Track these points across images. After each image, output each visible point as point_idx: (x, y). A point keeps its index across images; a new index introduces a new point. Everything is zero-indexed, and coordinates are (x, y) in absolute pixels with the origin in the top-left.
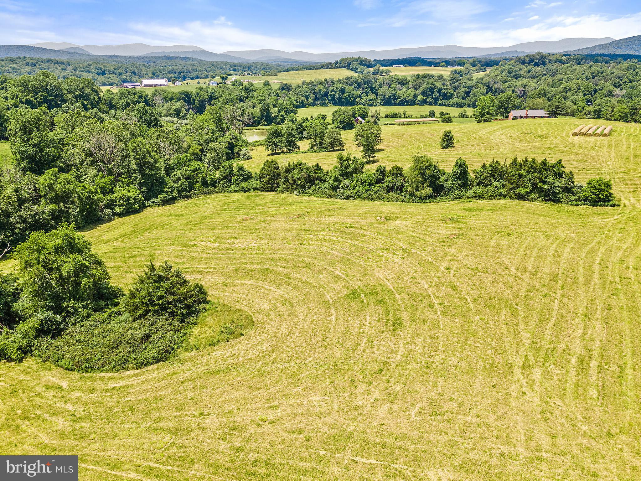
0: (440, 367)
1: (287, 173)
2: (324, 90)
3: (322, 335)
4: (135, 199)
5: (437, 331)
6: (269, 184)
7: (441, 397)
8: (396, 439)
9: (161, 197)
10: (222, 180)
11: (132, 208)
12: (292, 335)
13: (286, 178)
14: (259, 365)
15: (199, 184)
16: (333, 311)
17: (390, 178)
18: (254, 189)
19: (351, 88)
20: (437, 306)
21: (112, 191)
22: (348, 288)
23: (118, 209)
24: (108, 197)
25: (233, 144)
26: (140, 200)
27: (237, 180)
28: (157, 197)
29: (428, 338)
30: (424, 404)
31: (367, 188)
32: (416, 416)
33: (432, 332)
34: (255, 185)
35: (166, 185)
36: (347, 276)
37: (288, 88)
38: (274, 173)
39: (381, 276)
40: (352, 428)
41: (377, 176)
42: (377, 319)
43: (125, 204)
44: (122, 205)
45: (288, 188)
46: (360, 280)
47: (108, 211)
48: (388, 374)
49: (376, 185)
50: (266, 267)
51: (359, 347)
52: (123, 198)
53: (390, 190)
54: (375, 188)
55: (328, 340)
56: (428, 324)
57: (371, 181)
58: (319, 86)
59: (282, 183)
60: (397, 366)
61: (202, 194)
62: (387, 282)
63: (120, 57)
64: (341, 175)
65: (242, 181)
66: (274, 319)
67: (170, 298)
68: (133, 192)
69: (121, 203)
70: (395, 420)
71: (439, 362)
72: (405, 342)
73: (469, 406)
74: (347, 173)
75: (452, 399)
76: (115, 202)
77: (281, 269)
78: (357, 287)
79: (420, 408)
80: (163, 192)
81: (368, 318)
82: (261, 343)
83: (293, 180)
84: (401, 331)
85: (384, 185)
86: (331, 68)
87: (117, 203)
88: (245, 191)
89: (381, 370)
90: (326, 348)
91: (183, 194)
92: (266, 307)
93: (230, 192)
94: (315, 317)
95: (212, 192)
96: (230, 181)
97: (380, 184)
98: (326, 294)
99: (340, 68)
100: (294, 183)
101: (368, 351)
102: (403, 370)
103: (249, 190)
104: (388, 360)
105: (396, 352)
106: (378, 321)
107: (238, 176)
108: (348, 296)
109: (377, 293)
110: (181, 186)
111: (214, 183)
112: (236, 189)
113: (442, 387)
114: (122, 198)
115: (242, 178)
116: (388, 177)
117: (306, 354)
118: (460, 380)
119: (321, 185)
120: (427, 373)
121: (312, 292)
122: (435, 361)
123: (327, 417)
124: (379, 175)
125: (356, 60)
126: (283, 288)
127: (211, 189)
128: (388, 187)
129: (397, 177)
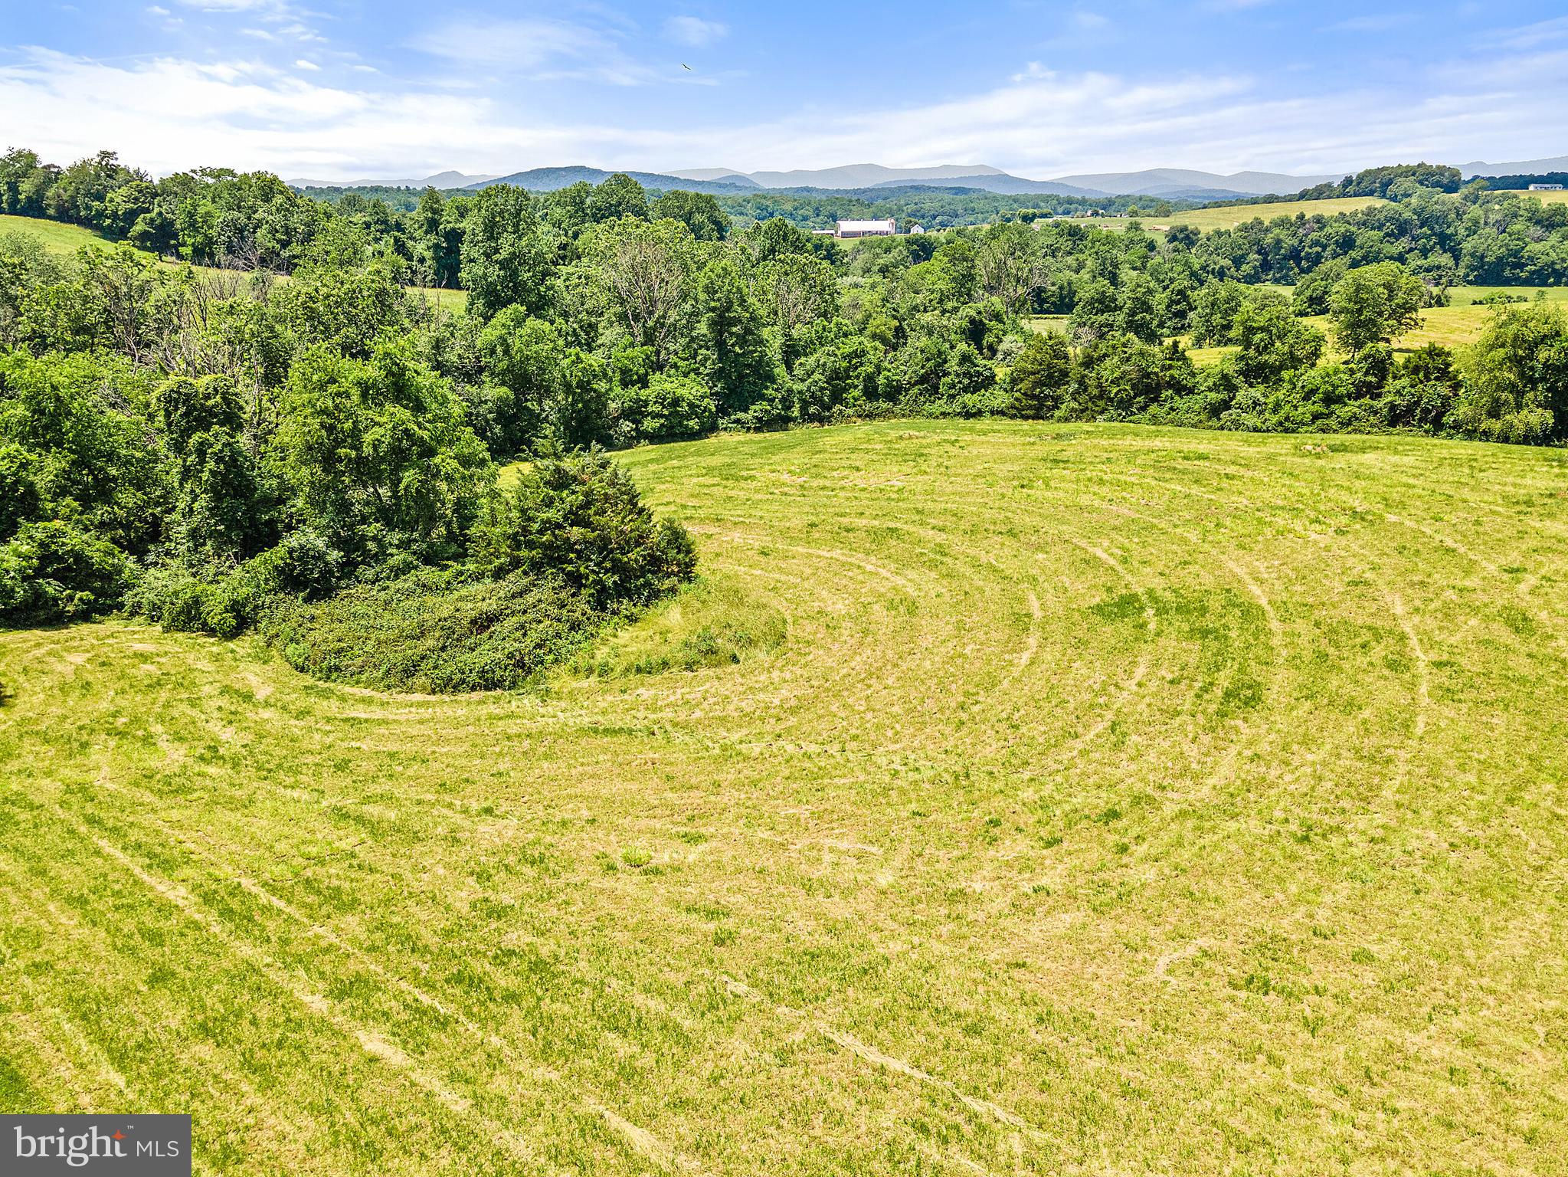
0: (1361, 848)
1: (1087, 367)
2: (1289, 242)
3: (967, 694)
4: (691, 405)
5: (1396, 741)
6: (1034, 397)
7: (1317, 941)
8: (1041, 1020)
9: (757, 409)
10: (914, 385)
11: (680, 424)
12: (873, 681)
13: (1081, 382)
14: (735, 737)
15: (856, 393)
16: (1032, 641)
17: (1405, 381)
18: (992, 413)
19: (1376, 234)
20: (1422, 668)
21: (644, 382)
22: (1109, 590)
23: (649, 424)
24: (632, 391)
25: (984, 325)
26: (704, 411)
27: (953, 386)
28: (746, 410)
29: (1344, 753)
30: (1228, 943)
31: (1319, 408)
32: (1170, 972)
33: (1375, 740)
34: (996, 404)
35: (774, 382)
36: (1125, 561)
37: (1187, 237)
38: (1049, 366)
39: (1241, 572)
40: (896, 947)
41: (1358, 375)
42: (1170, 677)
43: (666, 412)
44: (660, 416)
45: (1083, 411)
46: (1161, 574)
47: (626, 426)
48: (1135, 831)
49: (1351, 402)
50: (892, 525)
51: (1070, 743)
52: (664, 399)
53: (1396, 418)
54: (1347, 409)
55: (976, 709)
56: (1366, 713)
57: (1335, 387)
58: (1277, 231)
59: (1068, 397)
60: (1183, 814)
61: (860, 416)
62: (1255, 589)
63: (817, 190)
64: (1241, 373)
65: (966, 390)
66: (843, 639)
67: (576, 533)
68: (692, 390)
69: (657, 408)
70: (1077, 964)
71: (1364, 833)
72: (1248, 753)
73: (1439, 998)
74: (1262, 367)
75: (1363, 957)
76: (646, 406)
77: (931, 532)
78: (1140, 591)
79: (1205, 954)
80: (763, 397)
81: (1140, 672)
82: (771, 686)
83: (1100, 386)
84: (1245, 720)
85: (1377, 404)
86: (1330, 197)
87: (650, 409)
88: (968, 415)
89: (1113, 815)
90: (958, 729)
91: (812, 410)
92: (839, 606)
93: (931, 415)
94: (968, 649)
95: (886, 414)
96: (935, 389)
97: (1366, 400)
98: (1032, 597)
99: (1355, 195)
100: (1101, 397)
101: (1096, 756)
102: (1200, 828)
103: (979, 414)
104: (1157, 795)
105: (1197, 778)
106: (1172, 682)
107: (958, 375)
108: (1099, 609)
109: (1203, 611)
110: (809, 389)
111: (893, 393)
112: (947, 409)
113: (1337, 909)
114: (661, 399)
115: (966, 381)
116: (1395, 378)
117: (890, 733)
118: (1433, 907)
119: (1179, 402)
120: (1293, 857)
121: (992, 589)
122: (1348, 827)
123: (837, 898)
124: (1367, 373)
125: (1409, 172)
126: (912, 574)
127: (885, 406)
128: (1393, 407)
129: (1429, 380)
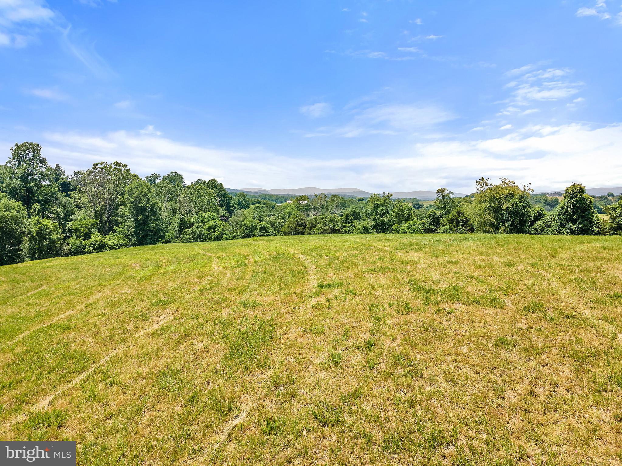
21: (87, 236)
38: (295, 230)
52: (95, 245)
64: (375, 227)
116: (442, 226)
124: (430, 224)
129: (458, 226)
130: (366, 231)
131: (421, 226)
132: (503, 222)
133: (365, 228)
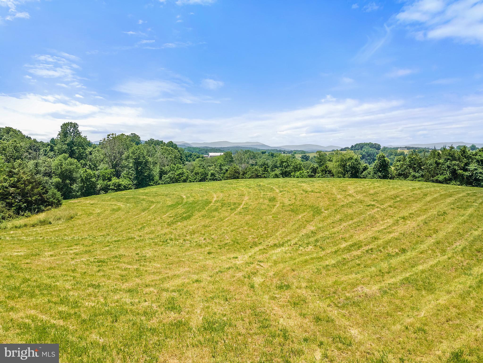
4: (124, 187)
21: (110, 179)
24: (105, 182)
37: (306, 158)
46: (195, 198)
52: (115, 184)
62: (215, 199)
68: (126, 182)
69: (113, 187)
87: (110, 188)
98: (155, 205)
99: (355, 150)
108: (169, 206)
124: (312, 172)
129: (326, 173)
130: (276, 176)
131: (307, 174)
132: (347, 172)
133: (276, 175)
